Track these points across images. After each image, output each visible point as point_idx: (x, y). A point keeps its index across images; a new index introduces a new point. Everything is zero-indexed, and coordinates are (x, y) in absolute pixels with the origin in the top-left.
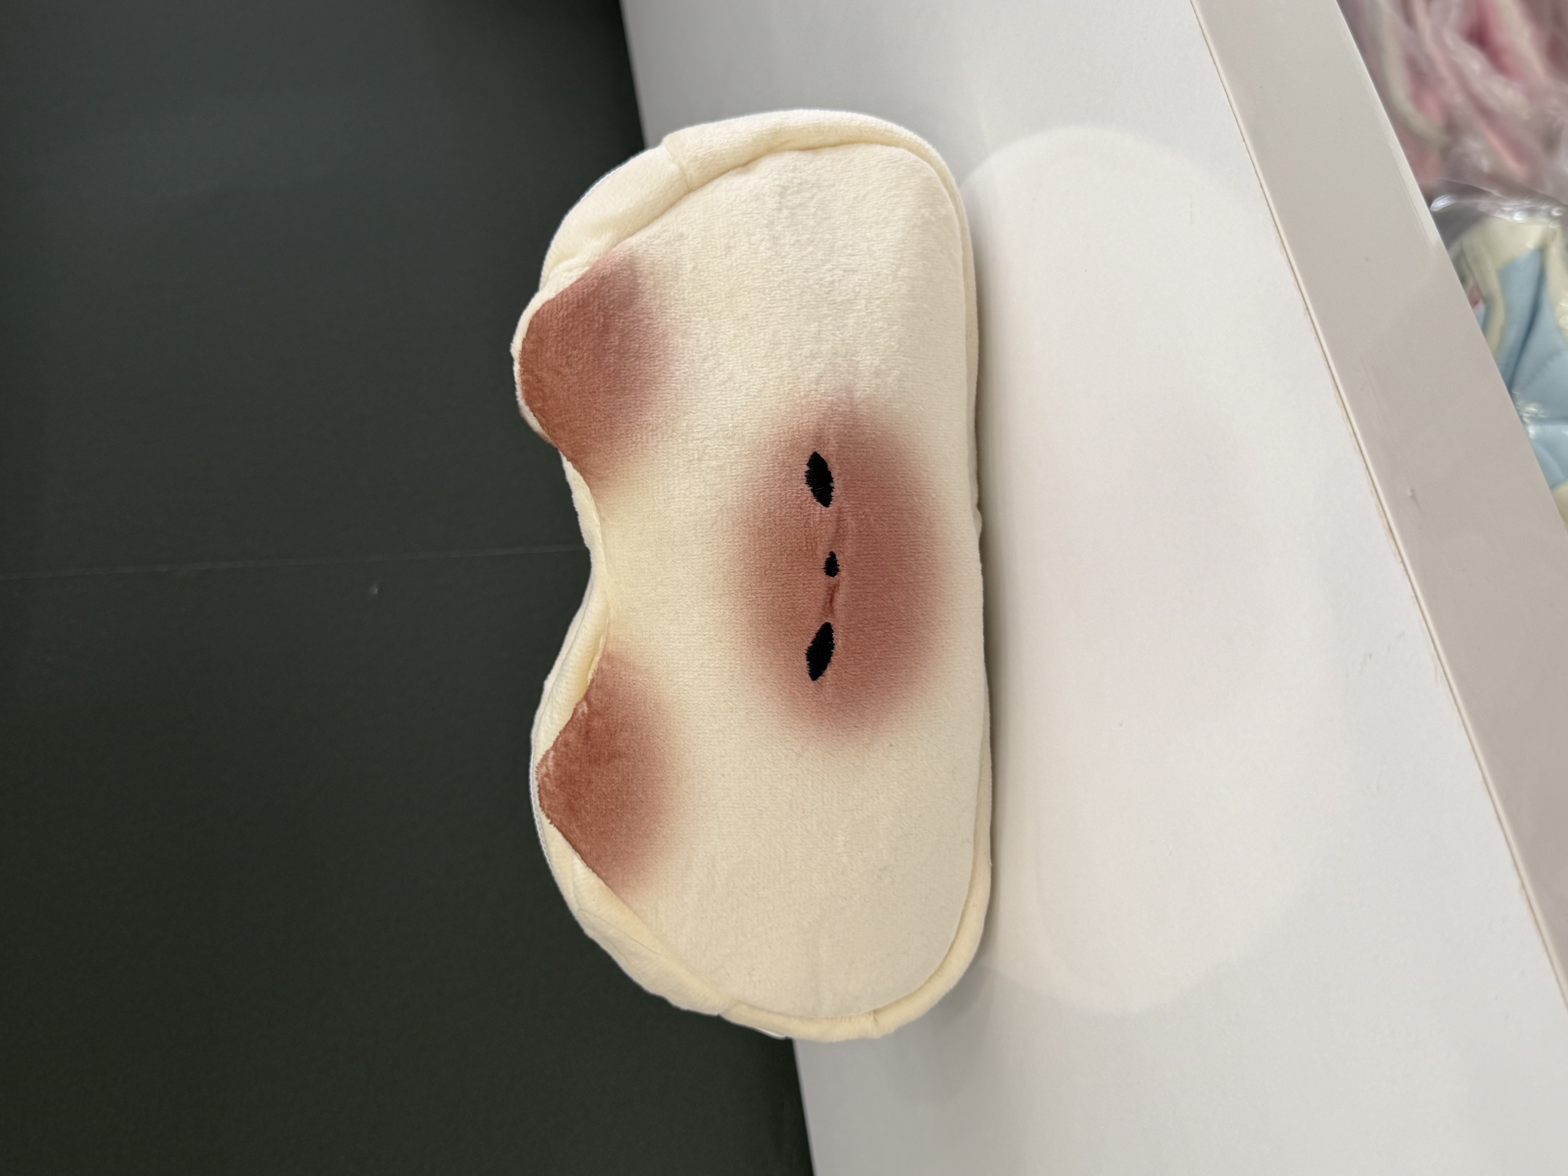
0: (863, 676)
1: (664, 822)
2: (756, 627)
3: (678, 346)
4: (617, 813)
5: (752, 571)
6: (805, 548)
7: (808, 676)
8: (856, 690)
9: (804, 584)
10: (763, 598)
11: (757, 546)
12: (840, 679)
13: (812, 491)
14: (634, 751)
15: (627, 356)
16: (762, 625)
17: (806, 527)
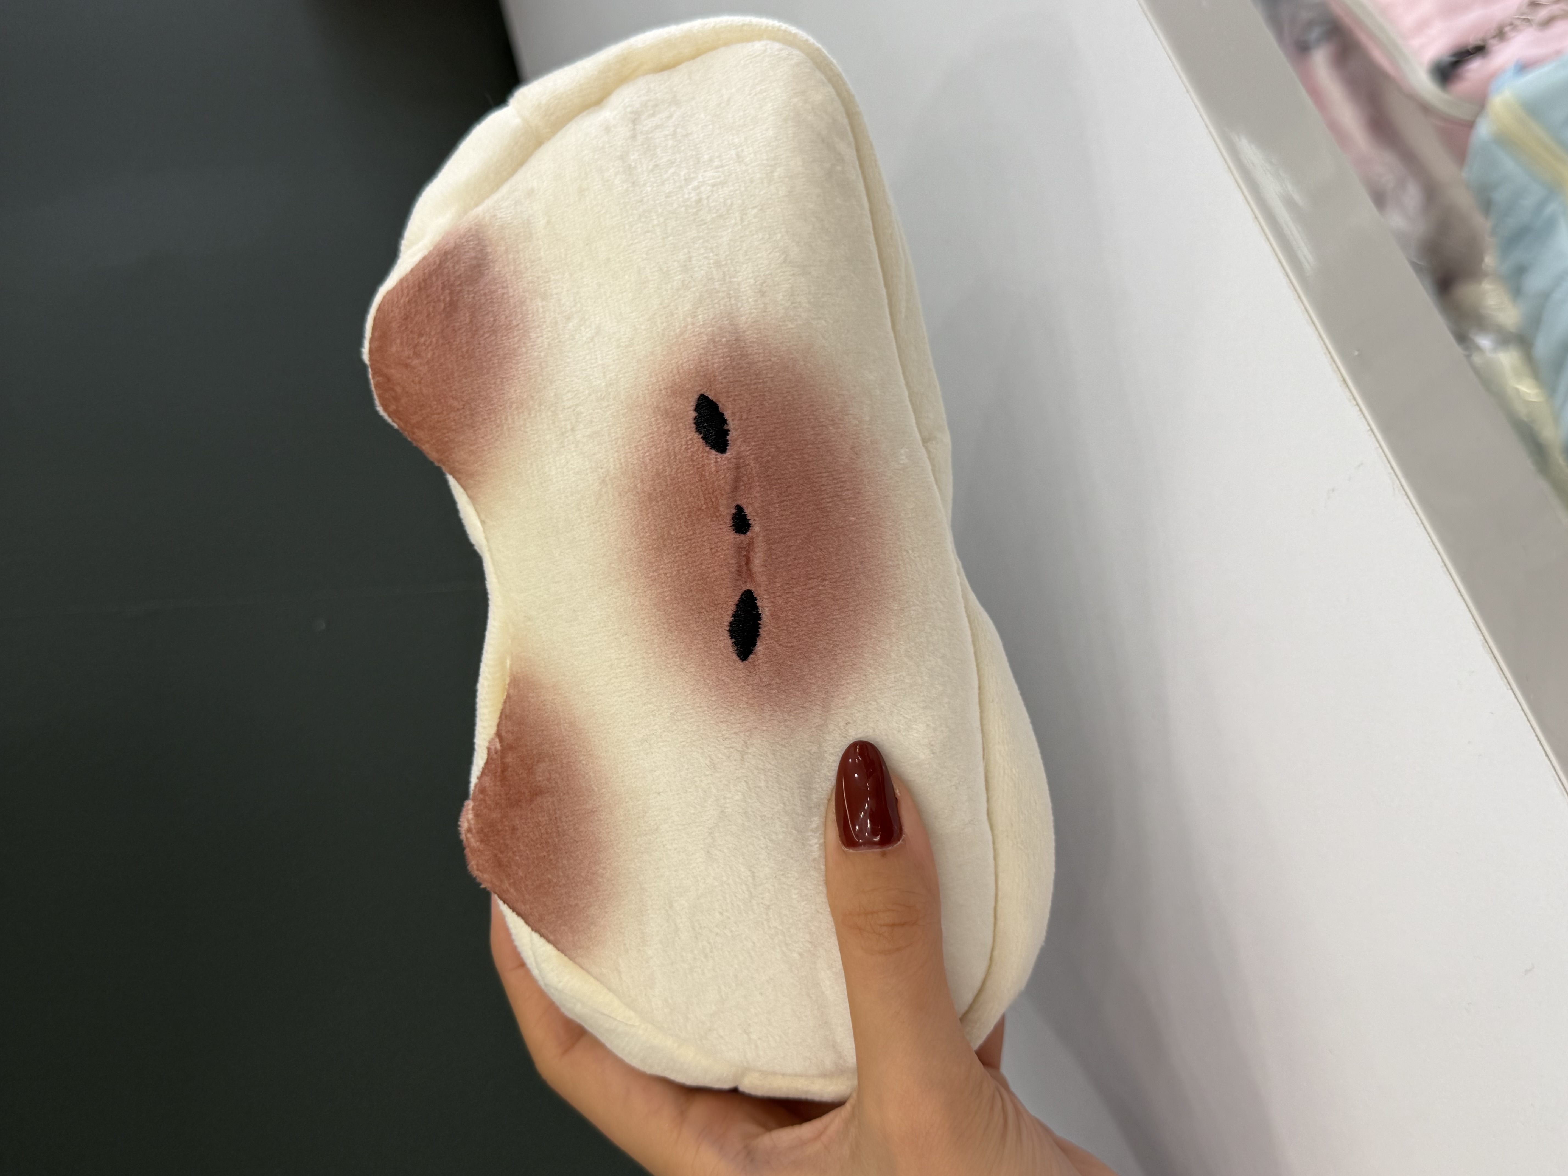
0: (801, 646)
1: (606, 863)
2: (664, 610)
3: (537, 311)
4: (551, 860)
5: (649, 546)
6: (704, 507)
7: (735, 657)
8: (796, 664)
9: (711, 549)
10: (666, 574)
11: (650, 515)
12: (775, 654)
13: (703, 438)
14: (556, 783)
15: (481, 332)
16: (671, 606)
17: (701, 481)
